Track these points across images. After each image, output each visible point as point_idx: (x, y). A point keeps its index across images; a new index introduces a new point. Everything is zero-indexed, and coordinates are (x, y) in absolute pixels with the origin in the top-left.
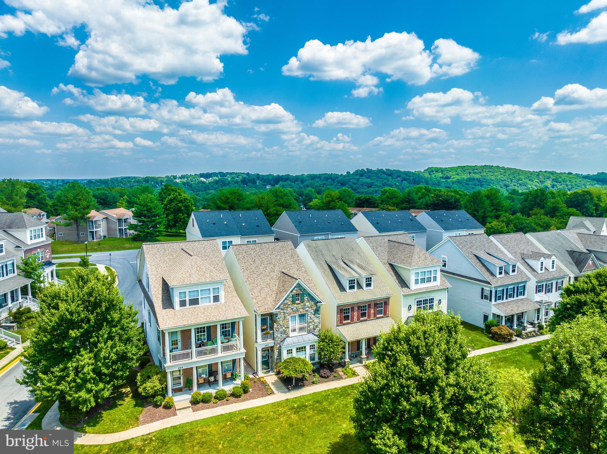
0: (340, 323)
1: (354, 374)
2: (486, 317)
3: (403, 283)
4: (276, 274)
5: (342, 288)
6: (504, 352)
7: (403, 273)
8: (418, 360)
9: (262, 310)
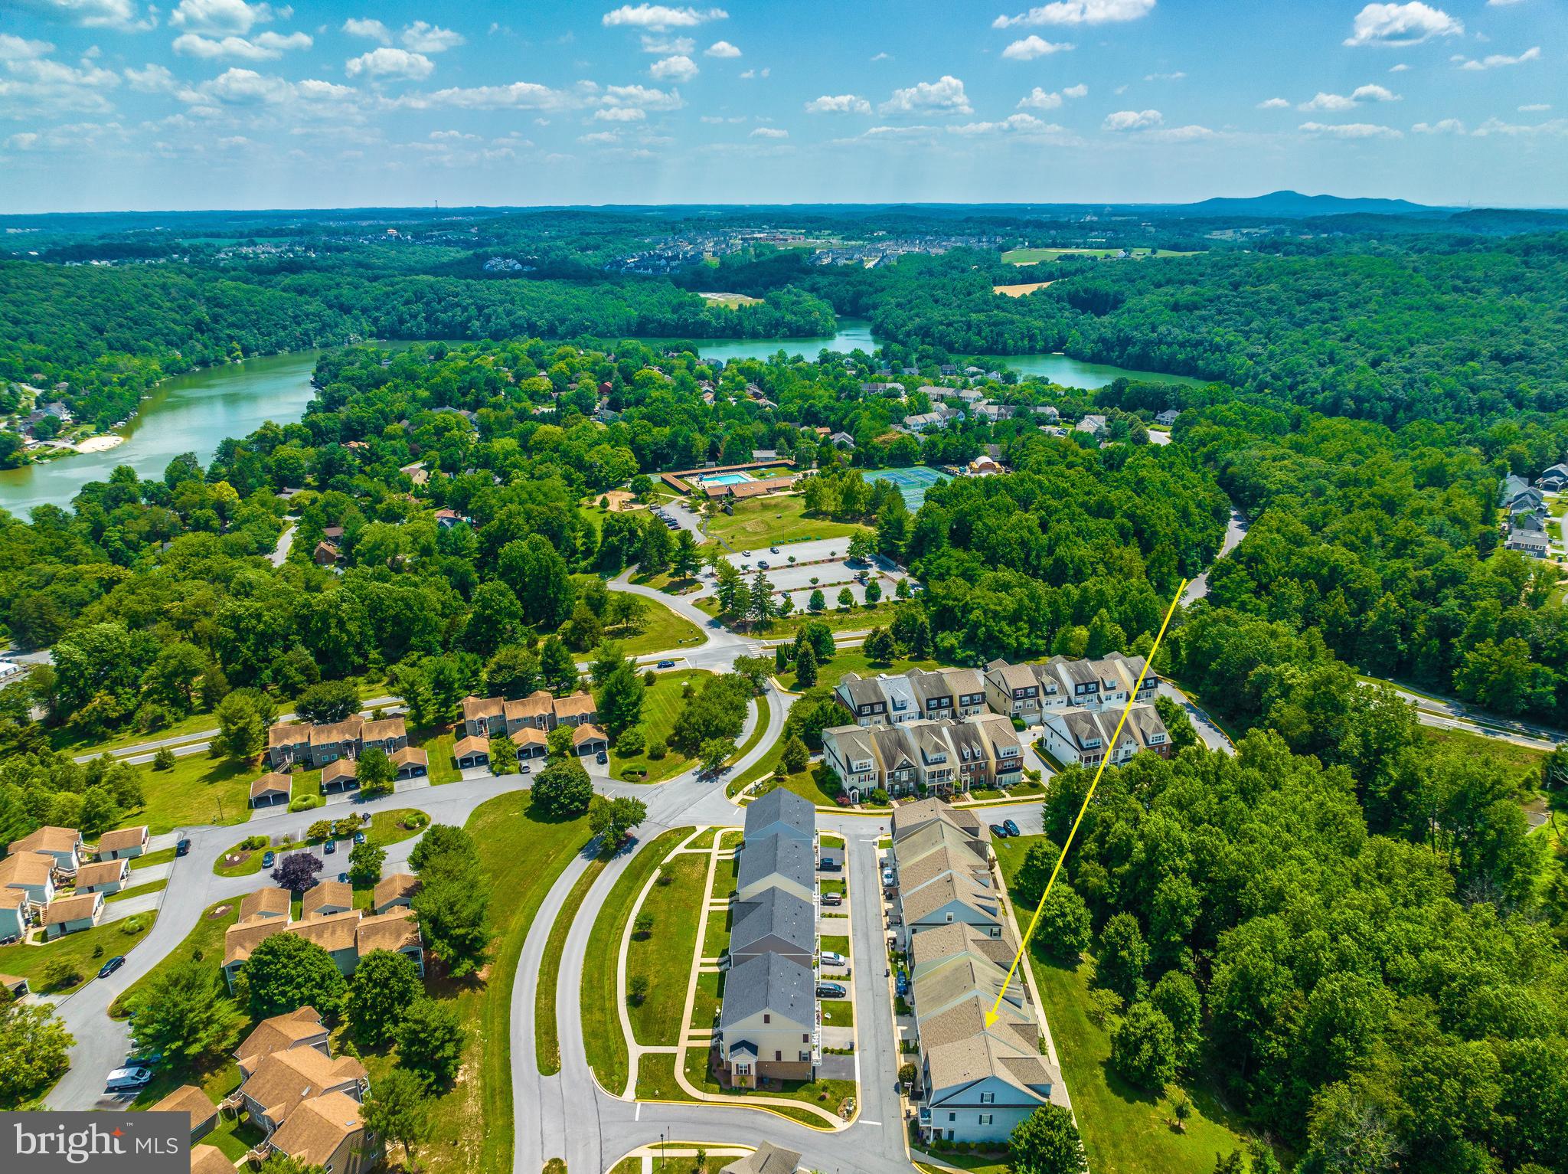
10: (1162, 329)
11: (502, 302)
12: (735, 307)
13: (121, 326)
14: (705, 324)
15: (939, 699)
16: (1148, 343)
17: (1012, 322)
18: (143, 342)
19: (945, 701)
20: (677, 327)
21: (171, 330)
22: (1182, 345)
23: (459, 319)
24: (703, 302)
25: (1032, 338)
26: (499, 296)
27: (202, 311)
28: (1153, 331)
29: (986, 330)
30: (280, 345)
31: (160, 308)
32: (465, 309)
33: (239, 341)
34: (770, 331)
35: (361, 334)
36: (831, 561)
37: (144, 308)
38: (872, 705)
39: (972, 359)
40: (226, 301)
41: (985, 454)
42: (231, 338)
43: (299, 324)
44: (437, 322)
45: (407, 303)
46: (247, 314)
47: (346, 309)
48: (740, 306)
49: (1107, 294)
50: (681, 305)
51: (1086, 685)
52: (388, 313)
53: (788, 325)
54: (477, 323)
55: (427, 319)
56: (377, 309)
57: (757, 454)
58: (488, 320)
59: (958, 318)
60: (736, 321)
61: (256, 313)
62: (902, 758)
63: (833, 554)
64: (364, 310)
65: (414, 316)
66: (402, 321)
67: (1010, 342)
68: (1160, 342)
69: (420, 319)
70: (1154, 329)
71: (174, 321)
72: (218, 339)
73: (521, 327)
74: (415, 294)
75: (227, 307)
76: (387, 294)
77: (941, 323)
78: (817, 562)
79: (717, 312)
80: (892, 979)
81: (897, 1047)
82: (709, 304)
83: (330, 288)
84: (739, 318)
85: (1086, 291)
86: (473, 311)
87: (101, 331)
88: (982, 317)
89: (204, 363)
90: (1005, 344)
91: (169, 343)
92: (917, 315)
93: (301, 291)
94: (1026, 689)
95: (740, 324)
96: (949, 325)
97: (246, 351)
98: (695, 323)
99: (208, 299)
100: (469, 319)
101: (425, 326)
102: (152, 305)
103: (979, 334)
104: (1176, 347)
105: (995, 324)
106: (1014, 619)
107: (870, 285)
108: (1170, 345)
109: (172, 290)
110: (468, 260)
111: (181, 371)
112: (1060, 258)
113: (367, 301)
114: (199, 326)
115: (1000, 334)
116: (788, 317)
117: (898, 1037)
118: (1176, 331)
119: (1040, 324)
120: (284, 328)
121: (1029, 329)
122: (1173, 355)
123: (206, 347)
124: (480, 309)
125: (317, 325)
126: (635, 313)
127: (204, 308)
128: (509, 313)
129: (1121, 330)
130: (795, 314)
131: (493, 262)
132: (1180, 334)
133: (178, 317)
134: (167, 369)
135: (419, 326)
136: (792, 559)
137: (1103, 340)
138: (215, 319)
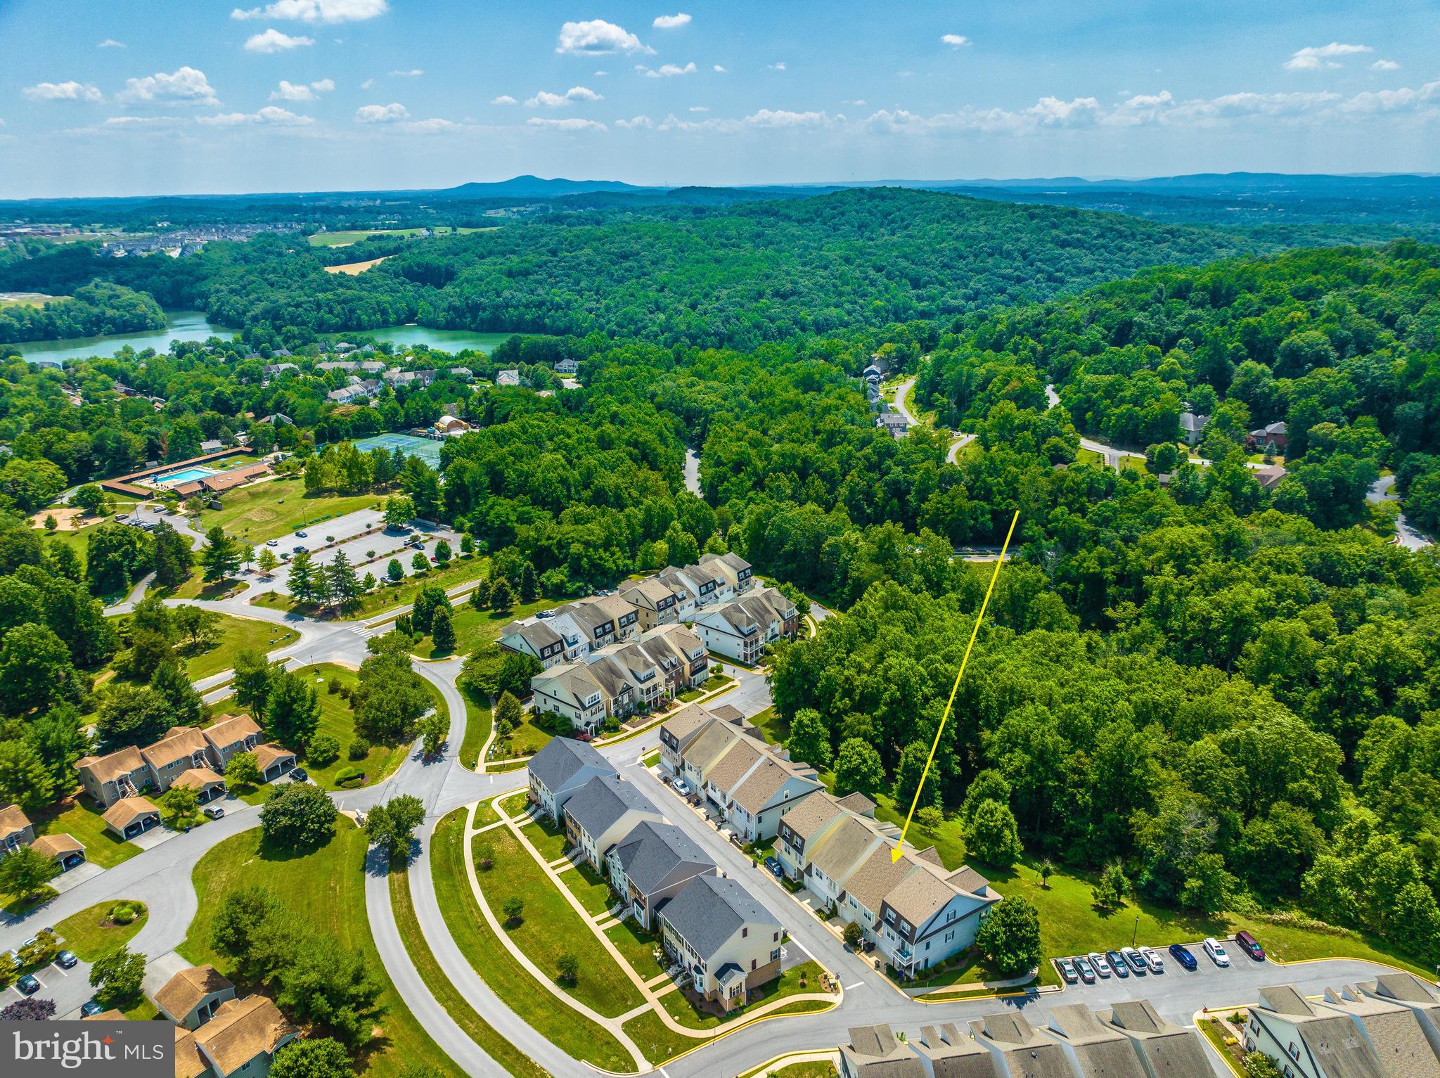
10: (506, 294)
12: (39, 307)
15: (603, 626)
16: (497, 307)
17: (361, 299)
19: (608, 627)
22: (527, 306)
25: (384, 312)
28: (499, 296)
29: (337, 310)
34: (93, 329)
36: (369, 533)
38: (551, 646)
39: (338, 335)
41: (446, 414)
48: (46, 306)
49: (439, 267)
51: (706, 585)
57: (206, 446)
59: (305, 298)
60: (45, 321)
62: (620, 685)
63: (369, 526)
67: (364, 317)
68: (507, 306)
70: (498, 295)
77: (289, 305)
78: (355, 538)
80: (760, 867)
81: (817, 918)
84: (49, 318)
85: (418, 265)
88: (329, 295)
90: (359, 318)
92: (259, 299)
94: (665, 600)
95: (51, 323)
96: (298, 306)
103: (331, 312)
104: (522, 309)
105: (345, 302)
106: (607, 545)
107: (189, 274)
108: (516, 308)
112: (369, 239)
115: (352, 311)
117: (811, 911)
118: (519, 295)
119: (387, 298)
121: (378, 303)
122: (521, 316)
129: (467, 298)
132: (524, 297)
136: (330, 539)
137: (451, 308)
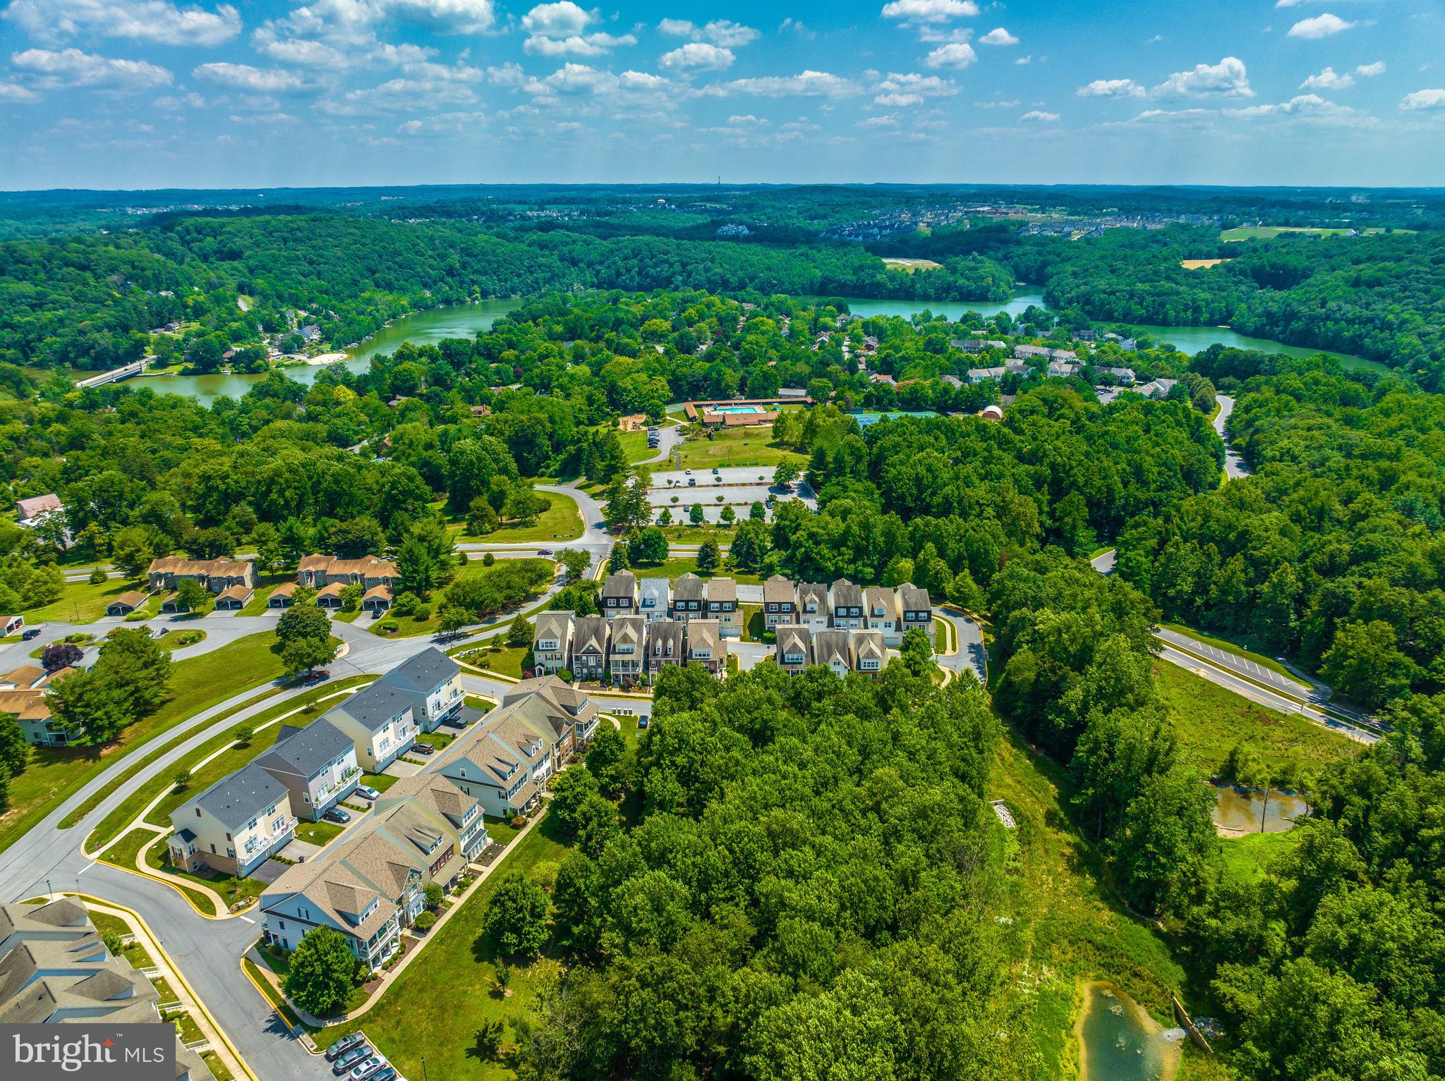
0: (433, 876)
1: (452, 904)
2: (505, 812)
3: (458, 826)
4: (386, 865)
5: (427, 853)
6: (525, 839)
7: (456, 819)
8: (514, 901)
9: (396, 899)
10: (1332, 305)
11: (703, 260)
12: (911, 271)
13: (389, 268)
14: (879, 285)
15: (687, 602)
16: (1313, 319)
17: (1178, 293)
18: (402, 282)
19: (693, 605)
20: (855, 287)
21: (428, 273)
22: (1350, 322)
23: (665, 274)
24: (883, 266)
25: (1197, 310)
26: (703, 255)
27: (455, 259)
28: (1323, 306)
29: (1149, 299)
30: (513, 291)
31: (423, 255)
32: (671, 265)
33: (480, 285)
34: (944, 293)
35: (584, 284)
36: (758, 484)
37: (411, 255)
38: (618, 599)
40: (476, 251)
42: (474, 282)
43: (532, 273)
44: (647, 276)
45: (626, 258)
46: (489, 263)
47: (574, 263)
48: (917, 270)
49: (1295, 270)
50: (861, 268)
51: (848, 608)
52: (609, 267)
53: (959, 289)
54: (680, 278)
55: (639, 273)
56: (601, 263)
57: (782, 391)
58: (689, 276)
59: (1122, 287)
60: (909, 284)
61: (498, 262)
62: (593, 642)
63: (761, 478)
64: (590, 265)
65: (629, 270)
66: (618, 274)
67: (1172, 313)
68: (1328, 318)
69: (633, 273)
70: (1323, 305)
71: (431, 267)
72: (462, 283)
73: (715, 282)
74: (633, 251)
75: (475, 256)
76: (612, 251)
77: (1105, 292)
78: (744, 485)
79: (893, 277)
82: (888, 267)
83: (566, 244)
84: (913, 281)
85: (1273, 266)
86: (677, 267)
87: (374, 272)
88: (1147, 287)
89: (448, 302)
90: (1166, 314)
91: (425, 285)
92: (1086, 284)
93: (542, 246)
94: (780, 604)
95: (913, 286)
96: (1113, 293)
97: (485, 294)
98: (871, 284)
99: (462, 249)
100: (674, 274)
101: (637, 279)
102: (417, 253)
103: (1141, 304)
104: (1343, 323)
105: (1158, 295)
108: (1336, 321)
109: (437, 242)
110: (705, 225)
111: (427, 308)
113: (594, 256)
114: (451, 272)
115: (1162, 305)
116: (961, 281)
118: (1348, 307)
119: (1208, 296)
120: (519, 276)
121: (1194, 301)
122: (1338, 334)
123: (451, 288)
124: (684, 265)
125: (548, 275)
126: (818, 273)
127: (457, 257)
128: (707, 270)
129: (1289, 305)
130: (968, 279)
131: (725, 228)
132: (1350, 310)
133: (435, 263)
134: (415, 305)
135: (632, 279)
136: (719, 480)
137: (1269, 315)
138: (464, 266)
